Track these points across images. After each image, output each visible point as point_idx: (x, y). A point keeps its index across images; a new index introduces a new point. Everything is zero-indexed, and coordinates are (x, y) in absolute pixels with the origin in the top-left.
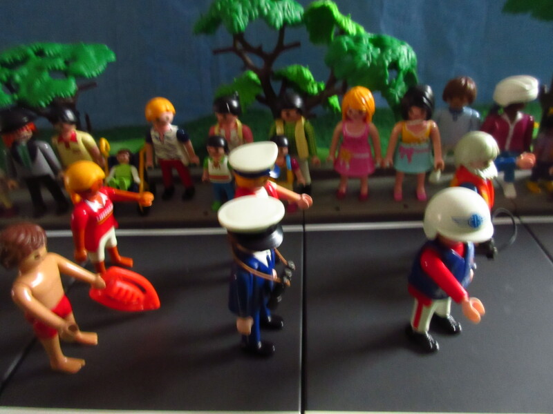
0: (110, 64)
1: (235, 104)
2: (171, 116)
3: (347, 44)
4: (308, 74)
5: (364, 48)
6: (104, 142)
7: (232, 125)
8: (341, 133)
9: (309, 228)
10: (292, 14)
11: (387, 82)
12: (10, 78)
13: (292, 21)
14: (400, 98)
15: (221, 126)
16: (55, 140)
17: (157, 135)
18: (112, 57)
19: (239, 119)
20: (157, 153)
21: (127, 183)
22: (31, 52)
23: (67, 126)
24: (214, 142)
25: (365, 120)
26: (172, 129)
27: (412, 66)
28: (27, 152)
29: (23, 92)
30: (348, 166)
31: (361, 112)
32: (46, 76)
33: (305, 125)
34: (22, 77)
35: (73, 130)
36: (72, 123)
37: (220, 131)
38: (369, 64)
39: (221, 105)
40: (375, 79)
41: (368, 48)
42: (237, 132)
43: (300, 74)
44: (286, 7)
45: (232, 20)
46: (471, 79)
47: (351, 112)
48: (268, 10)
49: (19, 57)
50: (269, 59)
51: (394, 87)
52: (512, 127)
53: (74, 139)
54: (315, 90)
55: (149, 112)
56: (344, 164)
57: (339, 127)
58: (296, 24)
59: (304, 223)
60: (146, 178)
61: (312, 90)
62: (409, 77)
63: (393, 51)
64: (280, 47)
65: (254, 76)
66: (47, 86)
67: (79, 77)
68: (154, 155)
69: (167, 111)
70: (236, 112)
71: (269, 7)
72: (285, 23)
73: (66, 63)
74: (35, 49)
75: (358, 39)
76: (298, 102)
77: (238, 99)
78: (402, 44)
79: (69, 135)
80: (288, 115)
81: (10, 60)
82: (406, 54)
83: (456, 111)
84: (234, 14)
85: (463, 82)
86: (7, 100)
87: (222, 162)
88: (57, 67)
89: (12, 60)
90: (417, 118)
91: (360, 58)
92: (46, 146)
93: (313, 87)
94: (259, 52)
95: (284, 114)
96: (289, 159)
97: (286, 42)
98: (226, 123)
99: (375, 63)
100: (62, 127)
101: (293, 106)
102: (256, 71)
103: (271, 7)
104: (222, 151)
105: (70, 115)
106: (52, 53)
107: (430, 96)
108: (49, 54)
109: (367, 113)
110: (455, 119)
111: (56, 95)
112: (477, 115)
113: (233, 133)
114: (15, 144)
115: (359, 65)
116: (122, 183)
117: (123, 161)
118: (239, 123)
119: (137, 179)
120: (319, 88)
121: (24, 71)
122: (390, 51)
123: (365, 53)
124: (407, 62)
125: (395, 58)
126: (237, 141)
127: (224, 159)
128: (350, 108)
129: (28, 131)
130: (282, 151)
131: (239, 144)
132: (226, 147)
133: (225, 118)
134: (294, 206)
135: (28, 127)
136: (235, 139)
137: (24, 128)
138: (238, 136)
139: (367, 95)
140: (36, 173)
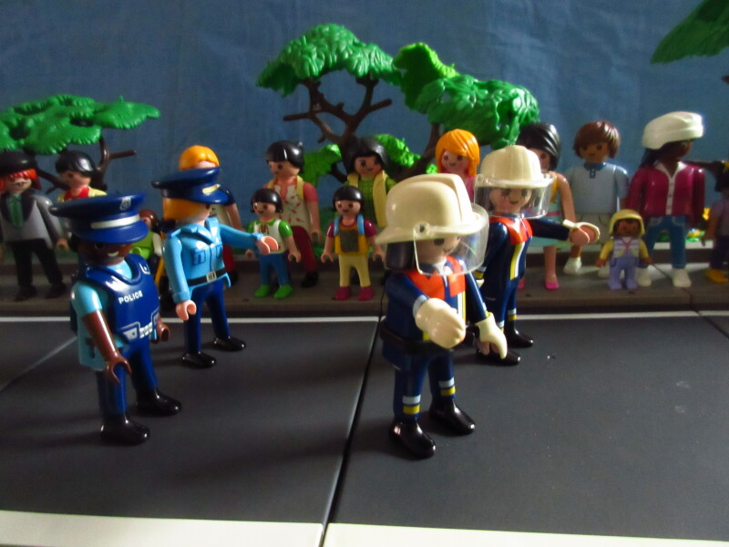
0: (149, 118)
1: (296, 152)
3: (446, 84)
4: (401, 145)
5: (466, 89)
7: (291, 180)
10: (380, 63)
11: (497, 128)
12: (22, 124)
13: (379, 69)
16: (61, 198)
18: (156, 113)
19: (300, 174)
21: (144, 254)
22: (55, 100)
24: (263, 196)
27: (532, 113)
29: (33, 138)
31: (460, 157)
32: (66, 122)
33: (387, 181)
34: (37, 123)
35: (85, 185)
37: (273, 188)
38: (473, 105)
39: (277, 152)
40: (481, 122)
41: (472, 89)
42: (296, 188)
44: (373, 55)
45: (302, 63)
47: (446, 158)
48: (349, 55)
49: (39, 106)
50: (353, 122)
52: (672, 180)
53: (84, 195)
54: (411, 162)
58: (385, 75)
61: (406, 162)
63: (505, 92)
64: (367, 108)
65: (335, 148)
66: (64, 132)
67: (107, 126)
69: (208, 160)
71: (351, 52)
72: (371, 70)
73: (95, 112)
74: (62, 99)
75: (459, 81)
77: (301, 149)
78: (518, 87)
79: (80, 190)
80: (363, 164)
81: (28, 108)
83: (593, 166)
84: (306, 57)
85: (599, 125)
86: (11, 145)
87: (272, 224)
88: (82, 114)
89: (30, 107)
91: (461, 98)
92: (46, 201)
93: (407, 158)
94: (338, 111)
95: (358, 162)
96: (361, 220)
98: (283, 176)
99: (481, 104)
102: (334, 140)
103: (354, 52)
104: (272, 208)
107: (555, 136)
108: (78, 104)
110: (593, 176)
111: (72, 140)
112: (625, 172)
113: (291, 191)
115: (461, 106)
118: (300, 179)
119: (159, 250)
120: (415, 159)
121: (41, 117)
122: (501, 92)
123: (467, 93)
124: (524, 106)
125: (508, 98)
126: (296, 200)
127: (275, 221)
128: (446, 154)
129: (25, 177)
130: (351, 206)
131: (298, 205)
132: (279, 206)
133: (280, 167)
134: (368, 293)
135: (25, 173)
136: (293, 197)
137: (21, 174)
138: (297, 195)
139: (471, 139)
140: (28, 236)
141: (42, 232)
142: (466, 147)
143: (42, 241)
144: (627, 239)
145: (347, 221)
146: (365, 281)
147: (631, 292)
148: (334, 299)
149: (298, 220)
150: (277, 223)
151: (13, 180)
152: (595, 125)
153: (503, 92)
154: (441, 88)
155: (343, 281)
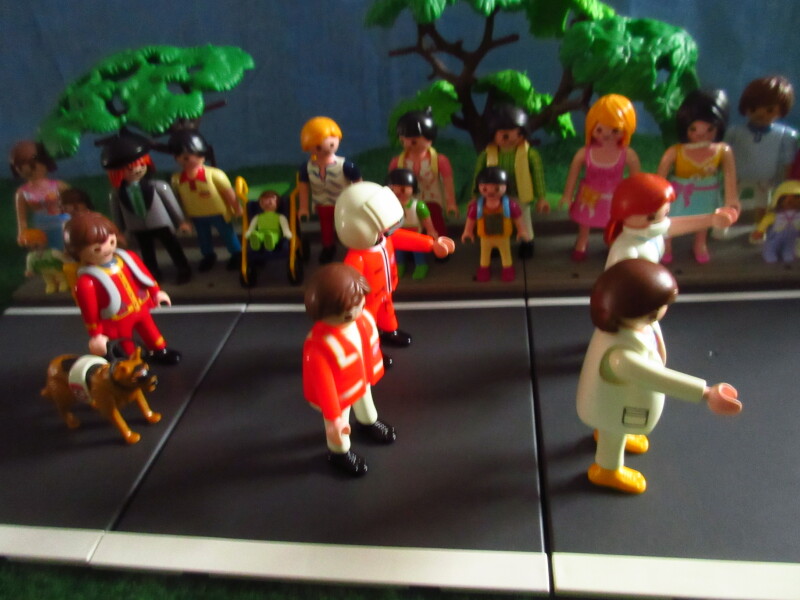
0: (247, 72)
1: (428, 123)
2: (336, 142)
3: (595, 32)
4: (525, 82)
5: (619, 38)
6: (241, 182)
7: (424, 154)
8: (583, 164)
9: (534, 302)
11: (654, 87)
12: (117, 94)
14: (672, 110)
15: (407, 157)
16: (176, 179)
17: (317, 170)
18: (251, 64)
19: (433, 145)
20: (315, 197)
21: (275, 238)
22: (141, 58)
23: (193, 159)
24: (398, 177)
25: (620, 143)
26: (337, 162)
27: (691, 63)
28: (140, 195)
29: (134, 111)
30: (592, 213)
31: (615, 130)
32: (164, 90)
33: (529, 152)
34: (132, 92)
35: (201, 165)
36: (200, 154)
37: (405, 163)
38: (627, 60)
39: (409, 125)
40: (636, 81)
41: (625, 37)
42: (430, 163)
43: (515, 82)
46: (785, 80)
47: (599, 130)
49: (125, 66)
50: (472, 60)
51: (664, 95)
53: (202, 177)
54: (539, 105)
55: (306, 138)
56: (586, 209)
57: (580, 154)
58: (513, 8)
59: (526, 296)
60: (298, 232)
61: (533, 105)
62: (686, 79)
63: (664, 41)
64: (488, 43)
65: (447, 87)
66: (167, 104)
67: (208, 91)
68: (310, 199)
69: (333, 135)
70: (430, 134)
73: (189, 70)
74: (146, 53)
75: (609, 25)
76: (521, 119)
78: (676, 31)
79: (196, 172)
80: (506, 137)
81: (113, 68)
82: (682, 45)
83: (760, 129)
85: (773, 83)
86: (113, 124)
87: (409, 206)
88: (178, 77)
89: (116, 68)
90: (701, 138)
91: (614, 52)
92: (165, 187)
93: (534, 100)
94: (456, 50)
95: (499, 136)
96: (507, 202)
97: (497, 34)
98: (415, 150)
99: (637, 59)
100: (187, 159)
101: (512, 125)
102: (450, 79)
104: (410, 189)
105: (197, 143)
106: (168, 59)
107: (723, 103)
108: (165, 59)
109: (625, 132)
110: (758, 140)
111: (178, 115)
112: (794, 133)
113: (425, 166)
114: (125, 184)
115: (613, 62)
116: (268, 237)
117: (268, 207)
118: (433, 151)
119: (289, 234)
120: (543, 102)
121: (134, 83)
122: (659, 41)
123: (621, 45)
124: (684, 57)
125: (667, 50)
126: (430, 177)
127: (411, 202)
128: (599, 125)
129: (142, 165)
130: (497, 190)
131: (432, 181)
132: (415, 186)
133: (414, 143)
134: (511, 272)
135: (142, 160)
136: (427, 174)
137: (138, 162)
138: (432, 170)
139: (625, 105)
140: (151, 225)
141: (165, 219)
142: (620, 114)
143: (166, 229)
144: (790, 213)
145: (492, 204)
146: (507, 261)
147: (788, 267)
148: (475, 279)
149: (432, 195)
150: (415, 204)
151: (131, 170)
152: (768, 84)
153: (663, 42)
154: (590, 39)
155: (484, 261)
